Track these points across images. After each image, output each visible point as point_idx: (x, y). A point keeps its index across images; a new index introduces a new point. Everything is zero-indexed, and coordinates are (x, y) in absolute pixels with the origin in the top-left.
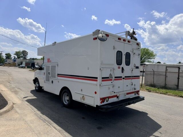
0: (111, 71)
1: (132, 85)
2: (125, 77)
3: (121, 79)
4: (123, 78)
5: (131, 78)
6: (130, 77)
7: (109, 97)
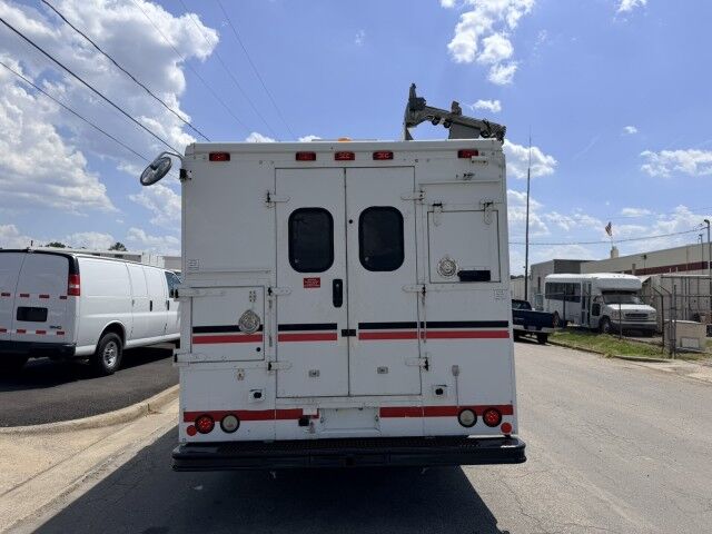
0: (253, 298)
1: (427, 367)
2: (362, 326)
3: (334, 337)
4: (348, 333)
5: (418, 330)
6: (413, 325)
7: (242, 416)
